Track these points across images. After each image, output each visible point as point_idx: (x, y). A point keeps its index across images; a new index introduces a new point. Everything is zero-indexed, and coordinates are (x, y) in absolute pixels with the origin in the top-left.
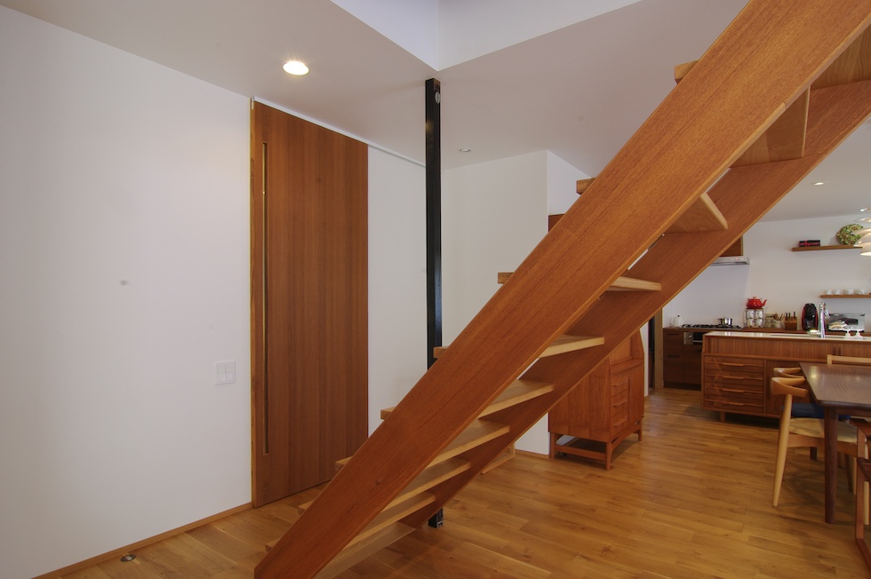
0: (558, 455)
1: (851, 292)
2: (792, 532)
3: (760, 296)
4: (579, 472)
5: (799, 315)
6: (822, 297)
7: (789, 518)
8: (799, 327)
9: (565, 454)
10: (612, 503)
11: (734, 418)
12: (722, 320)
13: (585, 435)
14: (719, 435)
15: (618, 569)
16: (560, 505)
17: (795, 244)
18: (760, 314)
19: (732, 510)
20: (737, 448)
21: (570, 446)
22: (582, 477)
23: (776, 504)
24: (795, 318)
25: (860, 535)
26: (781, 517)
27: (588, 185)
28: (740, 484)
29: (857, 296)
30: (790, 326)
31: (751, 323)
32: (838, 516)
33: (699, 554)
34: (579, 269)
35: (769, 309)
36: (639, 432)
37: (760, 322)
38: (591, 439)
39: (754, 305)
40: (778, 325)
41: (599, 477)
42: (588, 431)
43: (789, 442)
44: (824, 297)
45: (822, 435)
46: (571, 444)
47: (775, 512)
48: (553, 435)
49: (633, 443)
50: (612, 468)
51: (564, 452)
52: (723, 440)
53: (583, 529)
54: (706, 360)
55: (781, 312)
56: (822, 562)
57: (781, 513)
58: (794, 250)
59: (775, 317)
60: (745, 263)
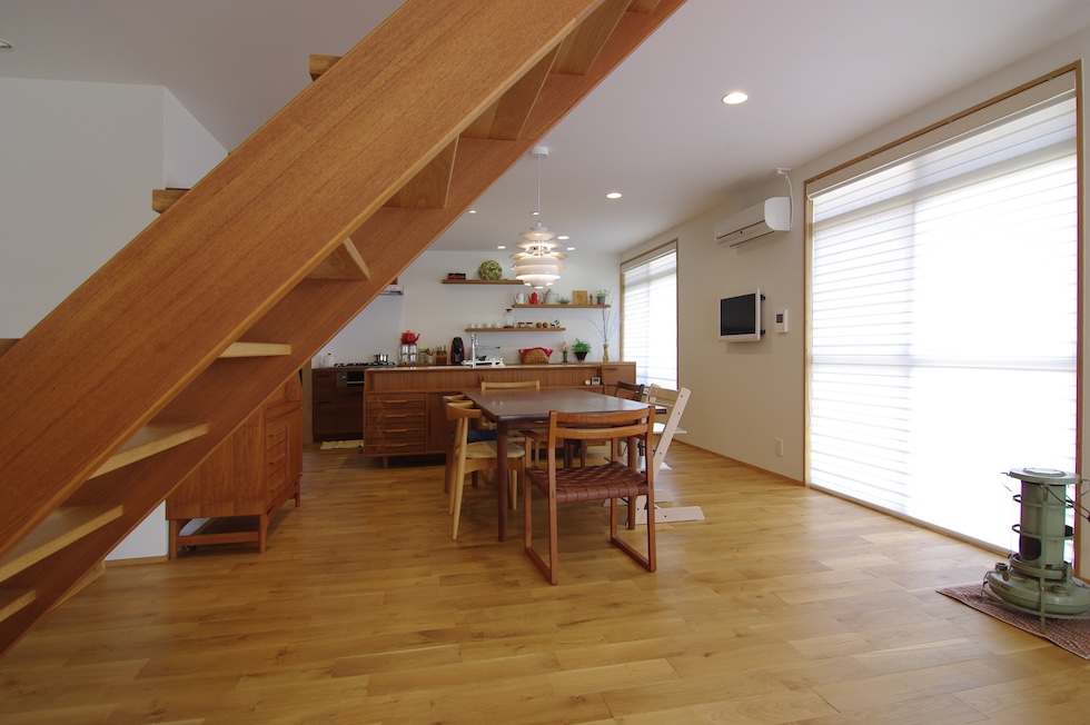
0: (184, 551)
1: (489, 326)
2: (474, 559)
3: (414, 330)
4: (222, 566)
5: (449, 350)
6: (467, 330)
7: (469, 547)
8: (449, 362)
9: (194, 548)
10: (275, 592)
11: (398, 462)
12: (378, 356)
13: (227, 511)
14: (384, 482)
15: (304, 671)
16: (200, 619)
17: (445, 277)
18: (414, 349)
19: (416, 556)
20: (406, 492)
21: (202, 534)
22: (226, 572)
23: (455, 538)
24: (445, 352)
25: (529, 543)
26: (462, 548)
27: (330, 66)
28: (418, 526)
29: (494, 330)
30: (441, 361)
31: (405, 358)
32: (509, 532)
33: (395, 614)
34: (319, 191)
35: (422, 344)
36: (296, 496)
37: (413, 358)
38: (237, 515)
39: (408, 339)
40: (431, 359)
41: (251, 564)
42: (232, 505)
43: (466, 468)
44: (469, 330)
45: (494, 455)
46: (204, 531)
47: (455, 545)
48: (174, 523)
49: (289, 511)
50: (267, 548)
51: (192, 544)
52: (390, 487)
53: (243, 638)
54: (368, 399)
55: (433, 347)
56: (507, 579)
57: (462, 545)
58: (444, 282)
59: (427, 351)
60: (400, 293)
